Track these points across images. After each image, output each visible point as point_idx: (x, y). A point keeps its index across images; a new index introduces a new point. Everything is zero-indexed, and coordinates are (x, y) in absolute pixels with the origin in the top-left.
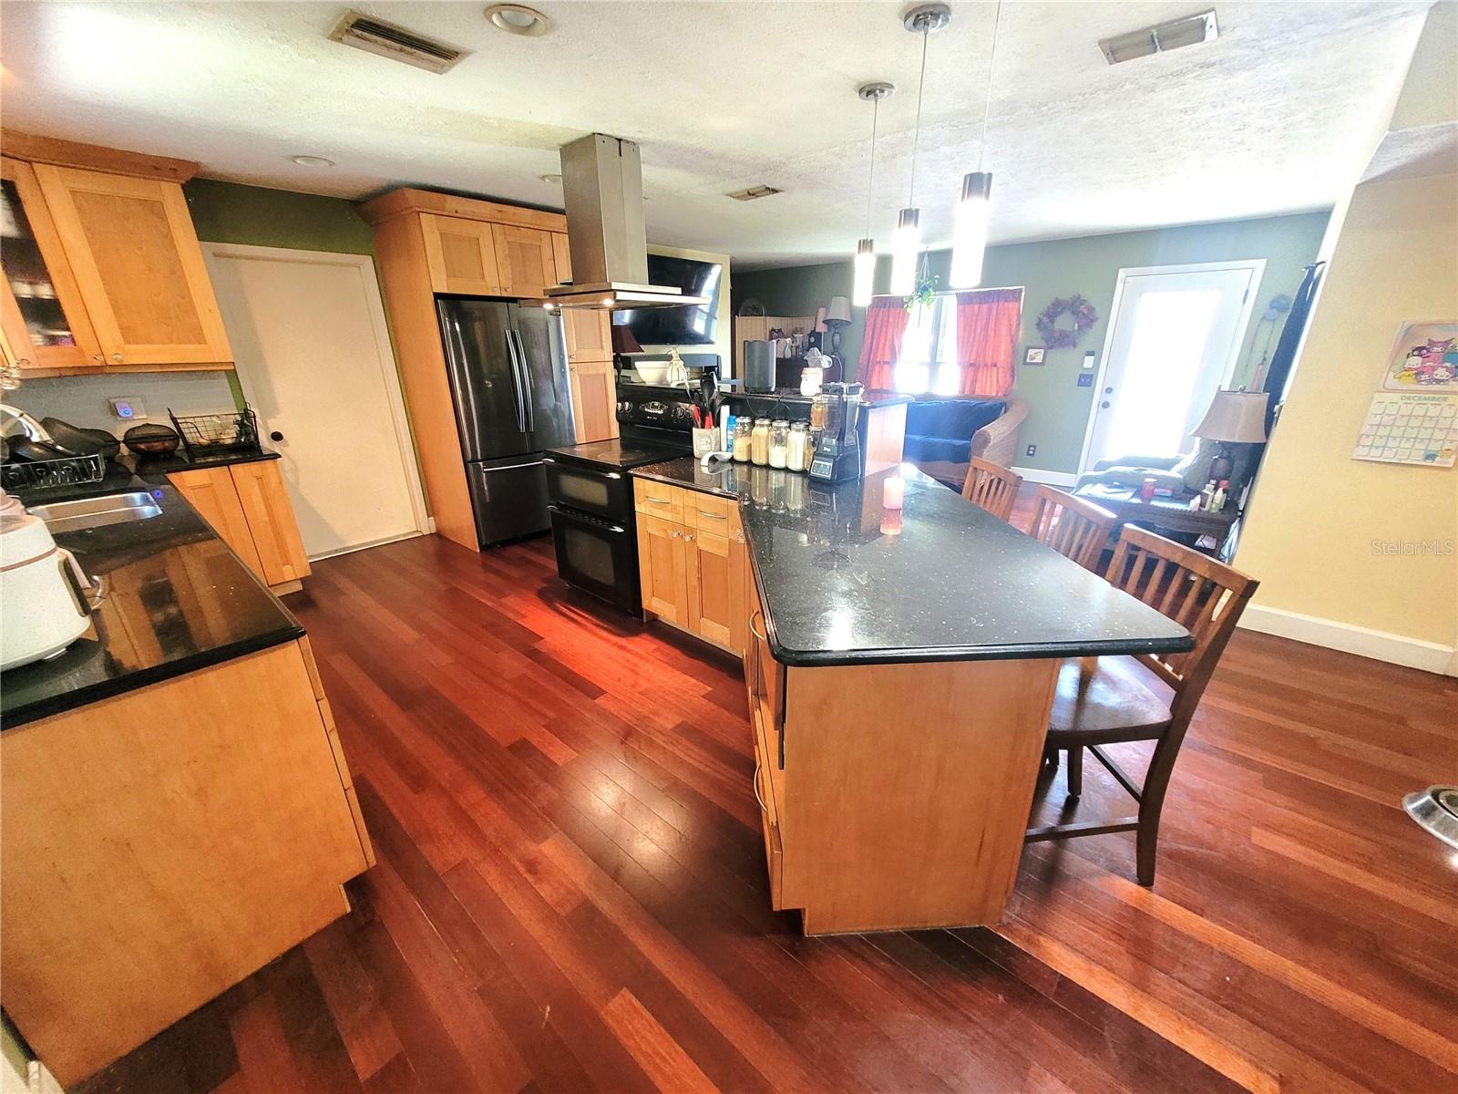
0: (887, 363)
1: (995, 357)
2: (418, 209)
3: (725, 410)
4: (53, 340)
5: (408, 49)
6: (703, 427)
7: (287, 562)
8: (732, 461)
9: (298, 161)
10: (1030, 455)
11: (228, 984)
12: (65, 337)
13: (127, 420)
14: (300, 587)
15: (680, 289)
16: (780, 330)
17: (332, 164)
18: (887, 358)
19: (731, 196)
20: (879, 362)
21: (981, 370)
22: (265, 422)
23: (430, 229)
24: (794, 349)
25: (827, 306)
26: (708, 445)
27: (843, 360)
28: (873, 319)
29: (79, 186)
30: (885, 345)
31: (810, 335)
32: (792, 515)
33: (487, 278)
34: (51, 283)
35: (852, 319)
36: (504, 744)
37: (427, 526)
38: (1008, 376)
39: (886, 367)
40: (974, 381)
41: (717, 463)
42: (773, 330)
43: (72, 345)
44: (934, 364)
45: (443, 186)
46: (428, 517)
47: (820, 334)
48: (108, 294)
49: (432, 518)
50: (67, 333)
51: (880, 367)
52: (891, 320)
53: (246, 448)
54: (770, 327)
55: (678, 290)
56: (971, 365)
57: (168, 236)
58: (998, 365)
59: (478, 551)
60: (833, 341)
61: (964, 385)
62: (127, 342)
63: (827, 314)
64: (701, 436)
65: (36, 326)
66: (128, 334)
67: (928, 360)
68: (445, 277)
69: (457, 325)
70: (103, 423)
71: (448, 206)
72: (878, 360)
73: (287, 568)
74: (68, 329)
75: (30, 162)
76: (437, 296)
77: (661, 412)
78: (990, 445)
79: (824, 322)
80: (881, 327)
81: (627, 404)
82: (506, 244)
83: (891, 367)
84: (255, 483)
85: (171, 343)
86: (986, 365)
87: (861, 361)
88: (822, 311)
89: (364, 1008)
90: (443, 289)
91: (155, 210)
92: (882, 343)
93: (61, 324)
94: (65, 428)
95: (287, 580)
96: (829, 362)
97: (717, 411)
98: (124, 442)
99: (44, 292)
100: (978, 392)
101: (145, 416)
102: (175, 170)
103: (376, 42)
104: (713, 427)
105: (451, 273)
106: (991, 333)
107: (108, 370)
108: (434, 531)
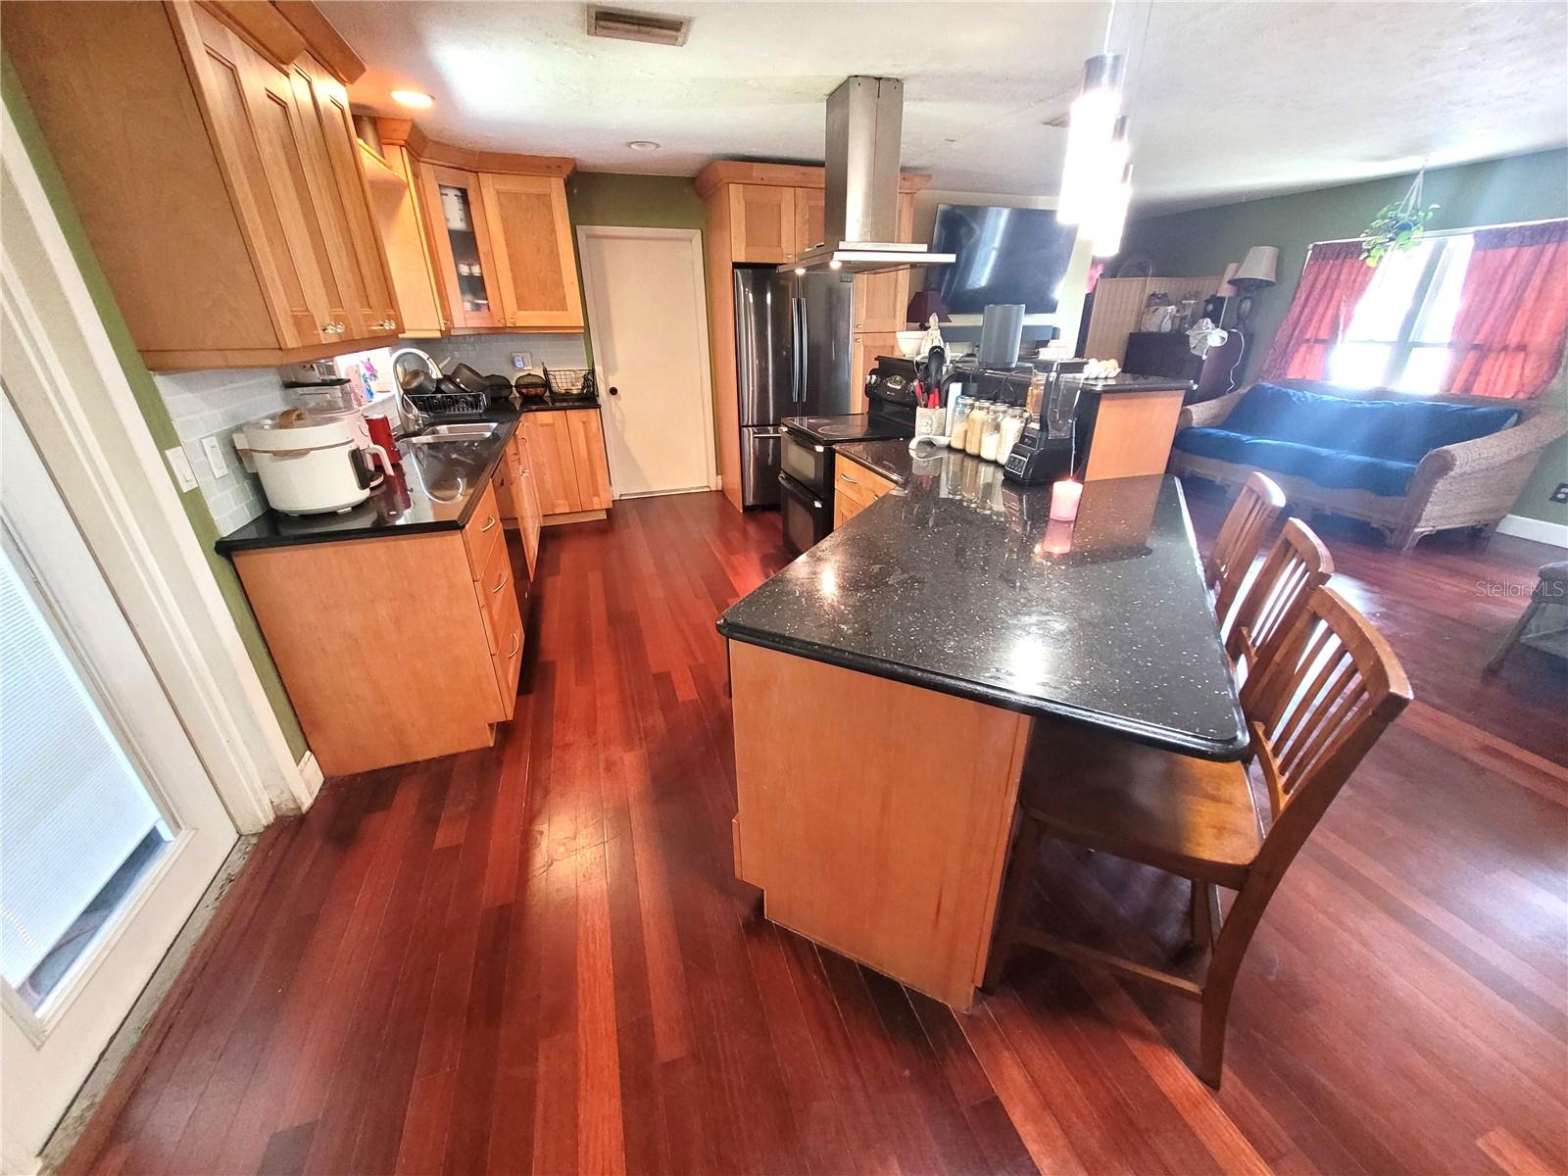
0: (1324, 341)
1: (1527, 335)
2: (727, 180)
3: (955, 389)
4: (477, 307)
5: (642, 28)
6: (926, 406)
7: (597, 494)
8: (949, 448)
9: (633, 146)
10: (1560, 500)
11: (413, 759)
12: (483, 304)
13: (521, 370)
14: (604, 516)
15: (926, 246)
16: (1165, 295)
17: (658, 146)
18: (1322, 335)
19: (1049, 123)
20: (1308, 341)
21: (1493, 355)
22: (606, 378)
23: (736, 200)
24: (1177, 321)
25: (1240, 261)
26: (928, 427)
27: (1250, 337)
28: (1311, 277)
29: (502, 187)
30: (1323, 316)
31: (1208, 302)
32: (995, 518)
33: (783, 245)
34: (480, 264)
35: (1277, 279)
36: (654, 670)
37: (715, 483)
38: (1546, 368)
39: (1318, 349)
40: (1475, 373)
41: (934, 448)
42: (1153, 295)
43: (487, 311)
44: (1405, 345)
45: (752, 154)
46: (717, 475)
47: (1222, 299)
48: (512, 272)
49: (720, 477)
50: (485, 302)
51: (1308, 347)
52: (1342, 278)
53: (587, 399)
54: (1149, 291)
55: (924, 247)
56: (1476, 347)
57: (552, 223)
58: (1530, 348)
59: (741, 511)
60: (1239, 308)
61: (1452, 379)
62: (520, 309)
63: (1236, 271)
64: (923, 416)
65: (469, 297)
66: (522, 304)
67: (1394, 337)
68: (744, 246)
69: (751, 295)
70: (504, 370)
71: (755, 174)
72: (1307, 337)
73: (596, 499)
74: (487, 299)
75: (477, 172)
76: (736, 265)
77: (899, 387)
78: (1452, 473)
79: (1229, 282)
80: (1325, 287)
81: (874, 377)
82: (807, 208)
83: (1326, 350)
84: (581, 425)
85: (545, 310)
86: (1505, 348)
87: (1277, 339)
88: (1232, 267)
89: (462, 808)
90: (740, 257)
91: (544, 200)
92: (1320, 310)
93: (482, 294)
94: (467, 372)
95: (596, 508)
96: (1223, 338)
97: (945, 388)
98: (516, 387)
99: (476, 270)
100: (1478, 390)
101: (531, 368)
102: (559, 167)
103: (617, 29)
104: (937, 407)
105: (751, 242)
106: (1530, 295)
107: (508, 330)
108: (720, 488)
